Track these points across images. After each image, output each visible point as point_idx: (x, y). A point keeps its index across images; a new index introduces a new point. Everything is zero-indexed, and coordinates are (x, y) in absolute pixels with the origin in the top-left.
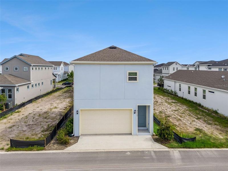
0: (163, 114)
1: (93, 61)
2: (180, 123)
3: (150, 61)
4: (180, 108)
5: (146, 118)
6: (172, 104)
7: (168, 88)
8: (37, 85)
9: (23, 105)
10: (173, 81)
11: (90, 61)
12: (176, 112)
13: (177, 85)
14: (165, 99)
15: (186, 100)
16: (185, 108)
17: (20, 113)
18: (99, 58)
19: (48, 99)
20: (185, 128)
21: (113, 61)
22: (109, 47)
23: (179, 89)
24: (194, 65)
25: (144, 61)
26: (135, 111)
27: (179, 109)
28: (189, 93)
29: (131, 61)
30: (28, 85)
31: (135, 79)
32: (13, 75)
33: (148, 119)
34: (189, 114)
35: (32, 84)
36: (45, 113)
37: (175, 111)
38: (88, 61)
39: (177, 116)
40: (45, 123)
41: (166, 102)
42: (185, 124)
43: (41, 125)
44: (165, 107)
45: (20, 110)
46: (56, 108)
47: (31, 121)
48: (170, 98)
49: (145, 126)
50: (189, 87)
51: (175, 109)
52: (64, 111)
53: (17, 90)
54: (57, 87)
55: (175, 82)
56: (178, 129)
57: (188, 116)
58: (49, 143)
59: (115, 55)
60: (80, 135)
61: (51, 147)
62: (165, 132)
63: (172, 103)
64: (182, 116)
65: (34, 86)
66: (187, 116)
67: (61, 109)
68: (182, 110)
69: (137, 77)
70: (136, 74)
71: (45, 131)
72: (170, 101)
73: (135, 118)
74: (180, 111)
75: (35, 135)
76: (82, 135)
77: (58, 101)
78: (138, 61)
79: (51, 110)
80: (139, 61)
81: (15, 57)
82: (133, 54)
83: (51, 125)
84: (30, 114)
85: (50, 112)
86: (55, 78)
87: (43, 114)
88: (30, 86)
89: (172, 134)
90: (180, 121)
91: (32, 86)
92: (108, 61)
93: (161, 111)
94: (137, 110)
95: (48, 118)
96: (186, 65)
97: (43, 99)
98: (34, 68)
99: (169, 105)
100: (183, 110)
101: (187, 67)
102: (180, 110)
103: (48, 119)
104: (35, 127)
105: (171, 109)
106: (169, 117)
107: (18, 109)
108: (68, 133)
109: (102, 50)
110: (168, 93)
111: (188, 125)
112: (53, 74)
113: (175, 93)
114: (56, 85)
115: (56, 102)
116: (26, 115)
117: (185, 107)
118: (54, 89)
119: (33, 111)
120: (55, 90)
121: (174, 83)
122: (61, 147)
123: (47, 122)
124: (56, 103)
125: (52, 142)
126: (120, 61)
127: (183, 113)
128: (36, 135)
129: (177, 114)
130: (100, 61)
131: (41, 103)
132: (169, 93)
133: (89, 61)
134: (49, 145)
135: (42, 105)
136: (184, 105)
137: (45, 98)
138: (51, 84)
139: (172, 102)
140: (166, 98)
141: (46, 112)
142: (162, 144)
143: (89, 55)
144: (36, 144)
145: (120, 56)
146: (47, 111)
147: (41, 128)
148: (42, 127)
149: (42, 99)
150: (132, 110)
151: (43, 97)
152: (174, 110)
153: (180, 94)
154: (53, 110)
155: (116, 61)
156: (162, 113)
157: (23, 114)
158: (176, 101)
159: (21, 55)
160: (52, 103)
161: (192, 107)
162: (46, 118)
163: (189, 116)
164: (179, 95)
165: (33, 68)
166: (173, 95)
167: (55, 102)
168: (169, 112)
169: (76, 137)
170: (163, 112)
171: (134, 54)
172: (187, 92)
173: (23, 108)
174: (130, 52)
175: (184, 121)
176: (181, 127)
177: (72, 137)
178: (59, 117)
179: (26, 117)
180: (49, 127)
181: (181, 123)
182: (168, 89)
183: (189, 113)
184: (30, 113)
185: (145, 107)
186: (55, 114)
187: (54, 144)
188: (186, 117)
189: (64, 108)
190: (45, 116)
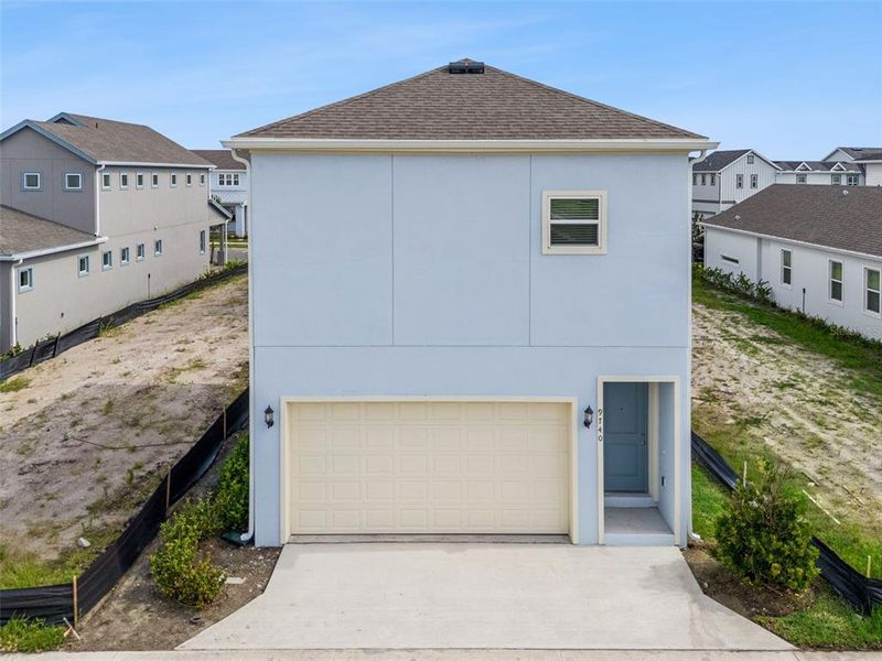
0: (726, 409)
1: (353, 136)
2: (825, 464)
3: (672, 136)
4: (803, 372)
5: (646, 443)
6: (756, 351)
7: (726, 268)
8: (133, 252)
9: (48, 349)
10: (748, 236)
11: (336, 136)
12: (789, 396)
13: (773, 254)
14: (719, 322)
15: (819, 325)
16: (829, 370)
17: (23, 391)
18: (387, 121)
19: (176, 319)
20: (862, 500)
21: (466, 137)
22: (447, 64)
23: (780, 275)
24: (826, 165)
25: (639, 135)
26: (589, 411)
27: (797, 375)
28: (836, 291)
29: (565, 137)
30: (83, 256)
31: (588, 236)
32: (15, 210)
33: (660, 454)
34: (857, 410)
35: (103, 249)
36: (138, 392)
37: (782, 386)
38: (324, 136)
39: (799, 420)
40: (123, 454)
41: (727, 336)
42: (857, 474)
43: (95, 468)
44: (726, 364)
45: (29, 373)
46: (198, 365)
47: (57, 443)
48: (739, 316)
49: (643, 490)
50: (836, 267)
51: (775, 376)
52: (234, 381)
53: (24, 279)
54: (233, 261)
55: (760, 239)
56: (821, 500)
57: (853, 417)
58: (105, 594)
59: (478, 104)
60: (286, 538)
61: (107, 623)
62: (770, 542)
63: (755, 343)
64: (829, 420)
65: (116, 256)
66: (848, 420)
67: (221, 374)
68: (816, 385)
69: (602, 222)
70: (590, 206)
71: (109, 508)
72: (746, 332)
73: (589, 449)
74: (803, 386)
75: (44, 532)
76: (299, 539)
77: (217, 331)
78: (605, 136)
79: (173, 376)
80: (609, 137)
81: (26, 128)
82: (574, 97)
83: (152, 467)
84: (64, 397)
85: (165, 389)
86: (218, 220)
87: (126, 402)
88: (95, 259)
89: (806, 555)
90: (818, 451)
91: (106, 258)
92: (435, 135)
93: (708, 391)
94: (601, 406)
95: (144, 422)
96: (793, 165)
97: (155, 316)
98: (115, 177)
99: (744, 357)
100: (822, 381)
101: (797, 171)
102: (804, 381)
103: (147, 427)
104: (65, 478)
105: (760, 378)
106: (757, 422)
107: (20, 370)
108: (221, 525)
109: (409, 81)
110: (725, 290)
111: (872, 475)
112: (211, 204)
113: (763, 292)
114: (226, 250)
115: (208, 333)
116: (41, 406)
117: (825, 366)
118: (217, 270)
119: (86, 382)
120: (221, 273)
121: (755, 244)
122: (167, 622)
123: (133, 450)
124: (205, 341)
125: (128, 583)
126: (500, 136)
127: (824, 398)
128: (56, 530)
129: (797, 409)
130: (390, 137)
131: (138, 338)
132: (732, 292)
133: (329, 136)
134: (103, 607)
135: (140, 351)
136: (818, 356)
137: (168, 311)
138: (202, 247)
139: (756, 338)
140: (723, 317)
141: (147, 390)
142: (750, 617)
143: (336, 105)
144: (21, 610)
145: (504, 109)
146: (152, 383)
147: (91, 489)
148: (101, 480)
149: (152, 318)
150: (569, 405)
151: (156, 308)
152: (776, 385)
153: (786, 297)
154: (183, 378)
155: (478, 137)
156: (715, 399)
157: (31, 398)
158: (776, 334)
159: (62, 119)
160: (187, 342)
161: (863, 366)
162: (135, 424)
163: (864, 417)
164: (783, 302)
165: (106, 178)
166: (750, 298)
167: (203, 337)
168: (751, 396)
169: (265, 550)
170: (721, 395)
171: (582, 100)
172: (827, 289)
173: (46, 365)
174: (556, 91)
175: (846, 455)
176: (839, 492)
177: (241, 553)
178: (204, 417)
179: (42, 415)
180: (135, 481)
181: (831, 464)
182: (726, 272)
183: (856, 399)
184: (67, 392)
185: (642, 389)
186: (187, 403)
187: (133, 597)
188: (847, 424)
189: (240, 365)
190: (134, 409)
